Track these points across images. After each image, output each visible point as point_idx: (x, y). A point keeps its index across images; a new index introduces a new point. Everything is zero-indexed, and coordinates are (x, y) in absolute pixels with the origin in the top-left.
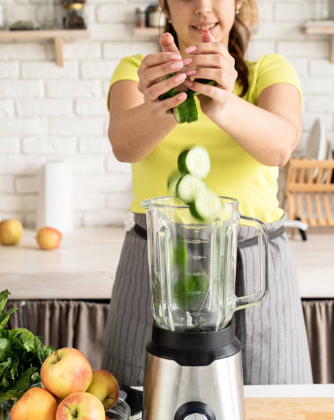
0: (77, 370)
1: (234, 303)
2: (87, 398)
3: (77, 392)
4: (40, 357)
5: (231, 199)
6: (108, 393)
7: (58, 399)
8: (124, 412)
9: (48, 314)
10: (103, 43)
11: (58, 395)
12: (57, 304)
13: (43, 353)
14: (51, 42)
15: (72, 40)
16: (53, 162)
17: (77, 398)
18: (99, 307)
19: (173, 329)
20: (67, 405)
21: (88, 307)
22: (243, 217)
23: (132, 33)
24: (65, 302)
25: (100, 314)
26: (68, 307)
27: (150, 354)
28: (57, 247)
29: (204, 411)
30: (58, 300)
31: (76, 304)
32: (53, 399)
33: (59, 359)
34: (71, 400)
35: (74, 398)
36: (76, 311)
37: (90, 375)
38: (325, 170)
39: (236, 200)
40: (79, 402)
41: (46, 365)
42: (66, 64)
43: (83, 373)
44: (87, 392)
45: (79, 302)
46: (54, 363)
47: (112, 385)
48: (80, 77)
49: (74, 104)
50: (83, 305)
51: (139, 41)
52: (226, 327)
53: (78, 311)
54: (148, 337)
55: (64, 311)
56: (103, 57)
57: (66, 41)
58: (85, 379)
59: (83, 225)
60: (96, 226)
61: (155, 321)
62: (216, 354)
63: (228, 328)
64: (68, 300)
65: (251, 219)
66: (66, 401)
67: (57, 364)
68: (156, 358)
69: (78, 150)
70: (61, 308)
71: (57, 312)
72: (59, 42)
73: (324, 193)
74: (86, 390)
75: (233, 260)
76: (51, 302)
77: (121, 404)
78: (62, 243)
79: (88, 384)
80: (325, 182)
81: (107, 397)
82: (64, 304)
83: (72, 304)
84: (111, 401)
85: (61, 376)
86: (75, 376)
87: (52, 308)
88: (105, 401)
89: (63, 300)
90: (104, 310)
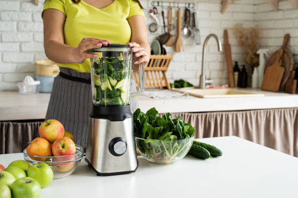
7: (51, 142)
18: (19, 124)
26: (2, 125)
31: (7, 123)
36: (7, 127)
50: (11, 123)
64: (2, 121)
67: (48, 126)
86: (59, 130)
90: (22, 126)
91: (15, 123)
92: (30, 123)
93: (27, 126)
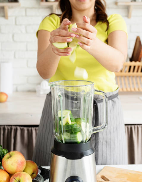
0: (19, 161)
1: (92, 130)
2: (24, 174)
3: (19, 171)
4: (1, 155)
5: (90, 82)
6: (33, 171)
7: (10, 175)
8: (40, 180)
9: (2, 132)
10: (26, 9)
11: (10, 173)
12: (6, 128)
13: (2, 153)
14: (3, 8)
15: (12, 7)
16: (4, 62)
17: (19, 175)
18: (26, 129)
19: (64, 142)
20: (15, 178)
21: (21, 129)
22: (96, 91)
23: (39, 4)
24: (10, 127)
25: (26, 132)
26: (11, 129)
27: (53, 154)
28: (6, 101)
29: (78, 180)
30: (7, 126)
31: (15, 127)
32: (8, 175)
33: (11, 156)
34: (17, 176)
35: (18, 175)
36: (15, 131)
37: (25, 163)
38: (126, 66)
39: (93, 82)
40: (20, 176)
41: (4, 159)
42: (9, 18)
43: (22, 163)
44: (23, 171)
45: (16, 127)
46: (8, 158)
47: (35, 168)
48: (16, 24)
49: (13, 36)
50: (19, 128)
51: (42, 8)
52: (88, 141)
53: (16, 130)
54: (52, 146)
55: (10, 130)
56: (26, 15)
57: (9, 8)
58: (23, 165)
59: (17, 91)
60: (23, 91)
61: (55, 138)
62: (84, 154)
63: (89, 141)
64: (11, 126)
65: (100, 92)
66: (14, 176)
67: (10, 158)
68: (56, 155)
69: (15, 57)
70: (8, 129)
71: (6, 131)
72: (6, 8)
73: (125, 76)
74: (23, 170)
75: (92, 110)
76: (4, 127)
77: (39, 176)
78: (8, 99)
79: (24, 167)
80: (126, 72)
81: (33, 173)
82: (9, 128)
83: (13, 128)
84: (34, 175)
85: (12, 164)
86: (18, 164)
87: (4, 129)
88: (32, 175)
89: (9, 126)
90: (28, 130)
91: (22, 128)
92: (35, 128)
93: (31, 130)
